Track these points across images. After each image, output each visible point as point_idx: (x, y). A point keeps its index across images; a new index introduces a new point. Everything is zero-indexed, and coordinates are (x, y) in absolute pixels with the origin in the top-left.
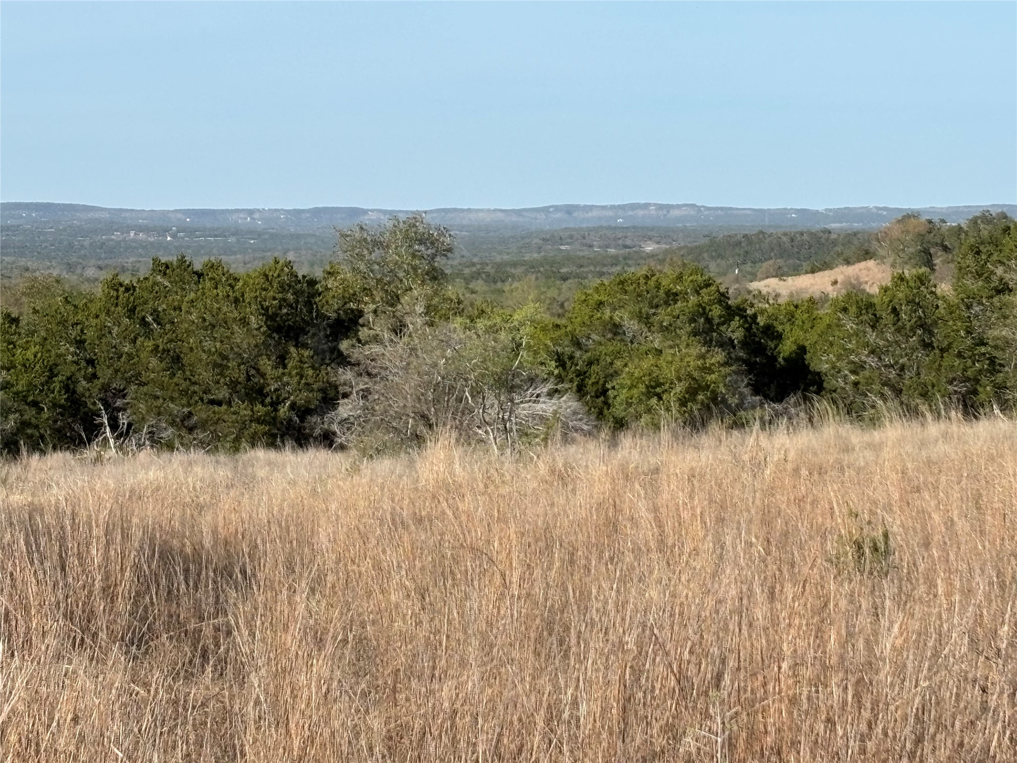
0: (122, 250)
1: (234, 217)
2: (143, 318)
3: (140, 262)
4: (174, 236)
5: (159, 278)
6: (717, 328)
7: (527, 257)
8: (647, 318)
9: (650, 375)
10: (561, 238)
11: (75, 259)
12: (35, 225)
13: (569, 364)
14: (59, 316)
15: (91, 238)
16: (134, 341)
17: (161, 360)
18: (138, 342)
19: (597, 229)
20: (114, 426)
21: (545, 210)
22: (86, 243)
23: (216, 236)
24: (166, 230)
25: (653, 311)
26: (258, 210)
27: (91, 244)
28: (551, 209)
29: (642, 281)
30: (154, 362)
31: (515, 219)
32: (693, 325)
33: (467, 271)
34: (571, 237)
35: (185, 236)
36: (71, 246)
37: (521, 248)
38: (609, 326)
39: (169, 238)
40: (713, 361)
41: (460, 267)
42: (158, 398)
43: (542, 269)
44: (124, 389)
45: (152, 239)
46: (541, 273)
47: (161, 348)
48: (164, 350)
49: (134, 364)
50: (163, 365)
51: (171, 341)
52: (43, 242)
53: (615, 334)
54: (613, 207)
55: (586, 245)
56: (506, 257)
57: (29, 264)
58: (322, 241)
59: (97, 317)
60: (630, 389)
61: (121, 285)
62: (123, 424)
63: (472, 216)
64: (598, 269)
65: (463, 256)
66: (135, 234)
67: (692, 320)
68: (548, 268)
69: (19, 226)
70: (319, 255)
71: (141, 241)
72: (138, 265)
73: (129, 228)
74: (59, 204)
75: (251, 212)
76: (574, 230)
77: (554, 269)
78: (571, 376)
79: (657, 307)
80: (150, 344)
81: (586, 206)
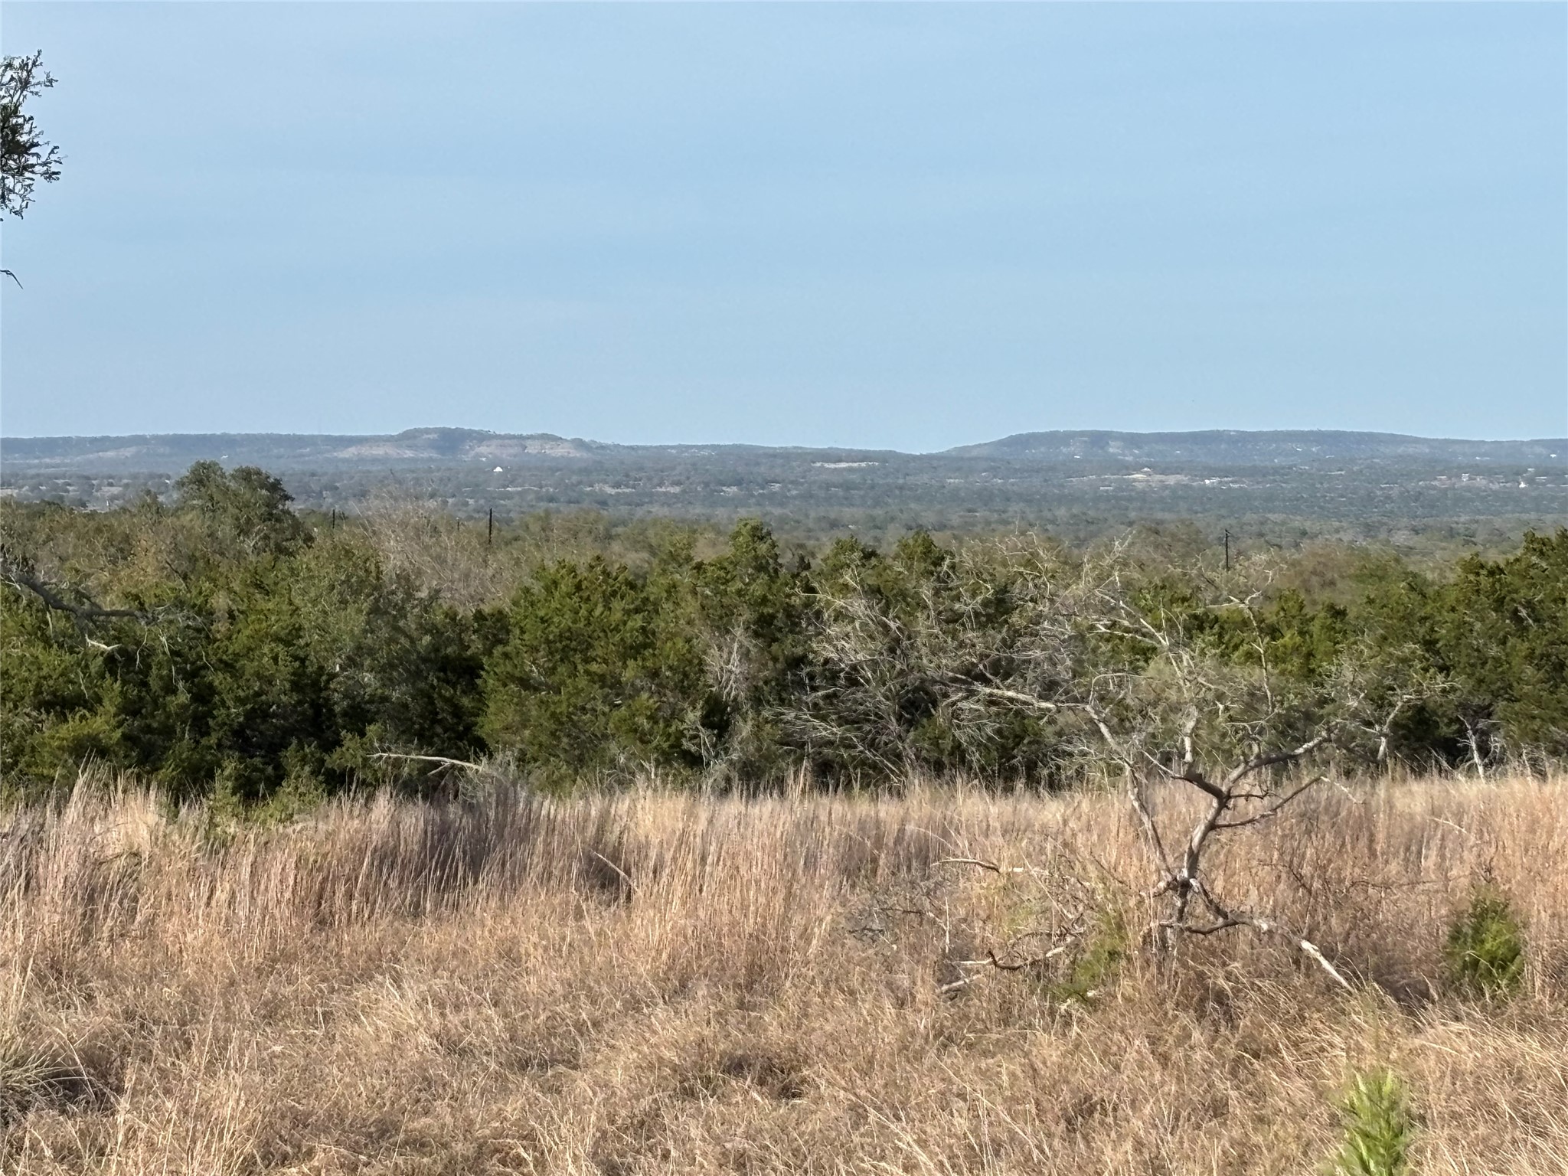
0: (1449, 502)
2: (1516, 611)
3: (1477, 522)
4: (1530, 481)
5: (1534, 559)
11: (1376, 518)
12: (1316, 464)
14: (1402, 608)
15: (1401, 486)
16: (1503, 642)
17: (1539, 667)
18: (1509, 644)
20: (1484, 751)
22: (1395, 492)
24: (1518, 473)
27: (1401, 493)
30: (1529, 671)
35: (1547, 482)
36: (1370, 497)
39: (1522, 485)
42: (1534, 718)
44: (1490, 705)
45: (1495, 487)
47: (1538, 652)
48: (1542, 656)
49: (1503, 672)
50: (1541, 675)
51: (1553, 643)
52: (1329, 490)
57: (1307, 525)
59: (1453, 609)
61: (1482, 567)
62: (1496, 747)
66: (1470, 479)
69: (1290, 468)
71: (1479, 489)
72: (1474, 526)
73: (1462, 469)
74: (1352, 433)
80: (1523, 647)
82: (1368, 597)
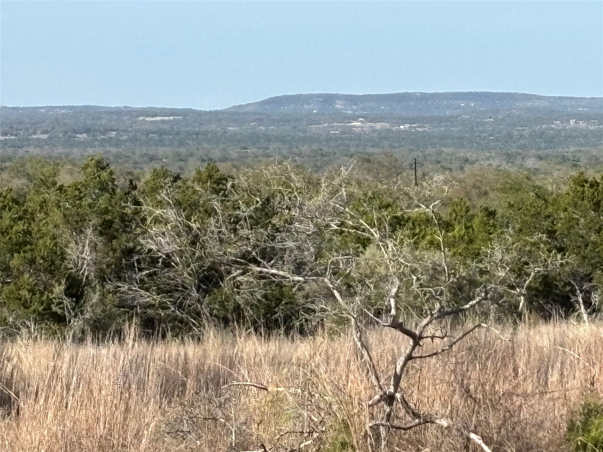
82: (509, 203)
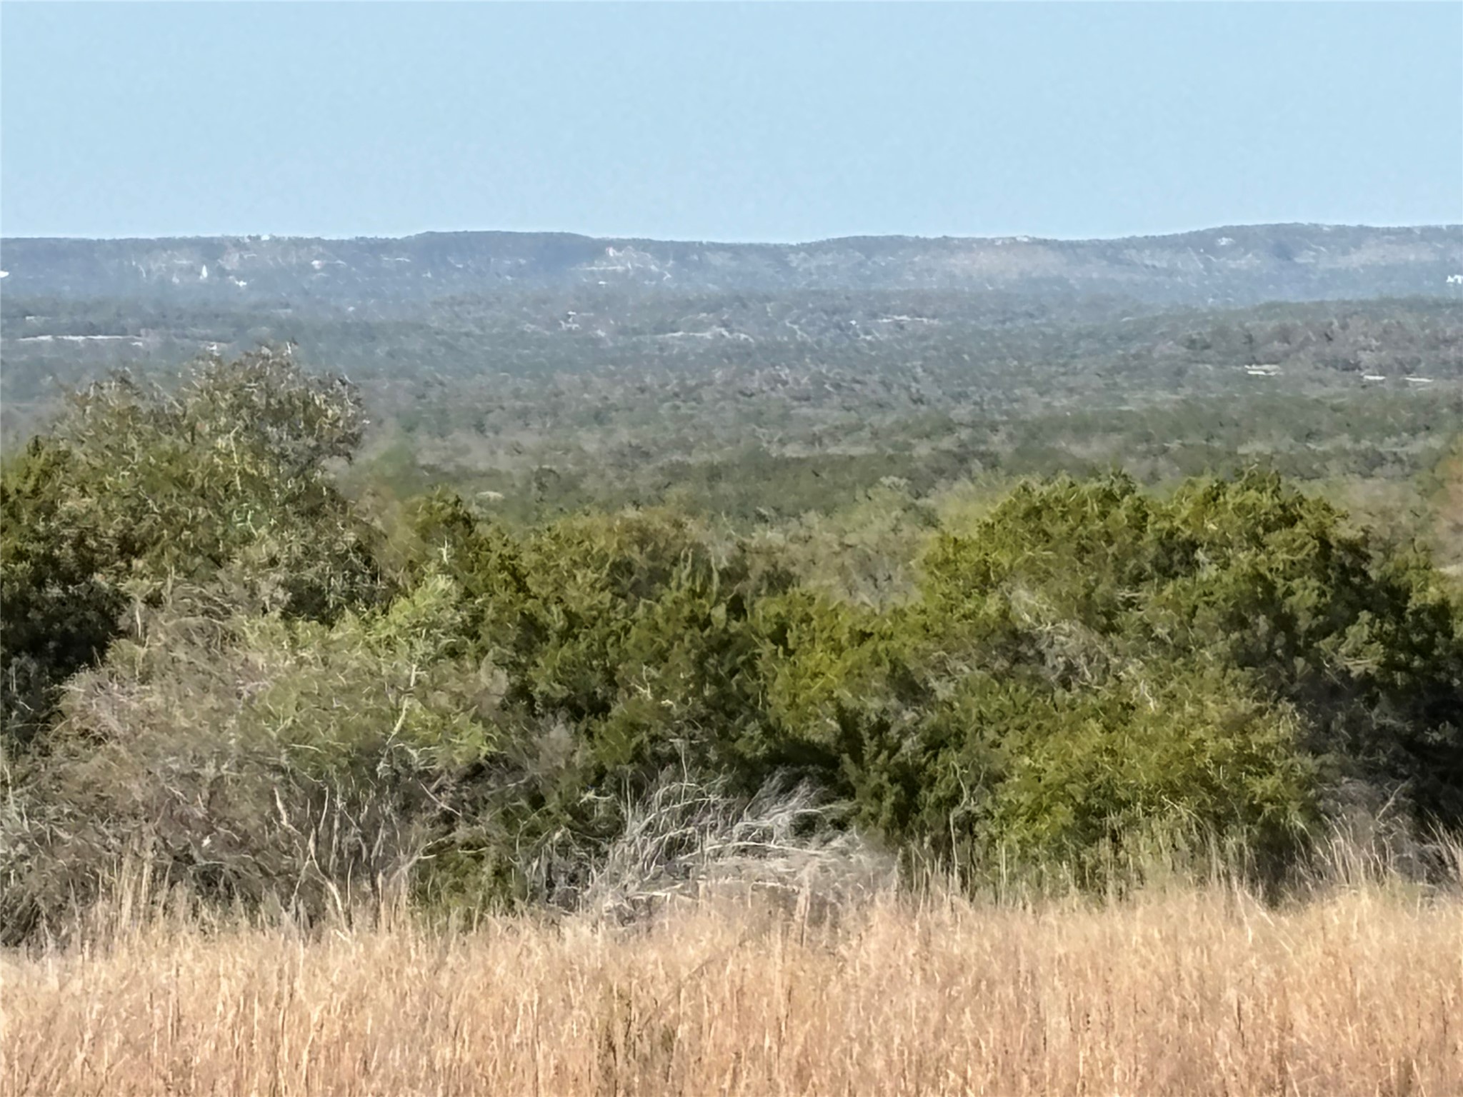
1: (157, 265)
6: (1309, 645)
7: (1134, 403)
8: (1109, 615)
9: (1089, 776)
10: (1250, 339)
13: (870, 746)
19: (1371, 310)
21: (1203, 242)
23: (92, 329)
25: (1126, 593)
26: (238, 244)
28: (1224, 241)
29: (1093, 508)
31: (1096, 271)
32: (1235, 636)
33: (923, 449)
34: (1285, 335)
37: (1115, 370)
38: (999, 639)
40: (1270, 737)
41: (900, 438)
43: (1174, 445)
46: (1175, 460)
53: (1018, 659)
54: (1430, 235)
55: (1334, 363)
56: (1061, 402)
58: (450, 347)
60: (1032, 819)
63: (959, 263)
64: (1365, 444)
65: (919, 401)
67: (1237, 621)
68: (1196, 439)
70: (434, 395)
75: (210, 249)
76: (1300, 310)
77: (1217, 444)
78: (874, 780)
79: (1137, 579)
81: (1341, 231)
